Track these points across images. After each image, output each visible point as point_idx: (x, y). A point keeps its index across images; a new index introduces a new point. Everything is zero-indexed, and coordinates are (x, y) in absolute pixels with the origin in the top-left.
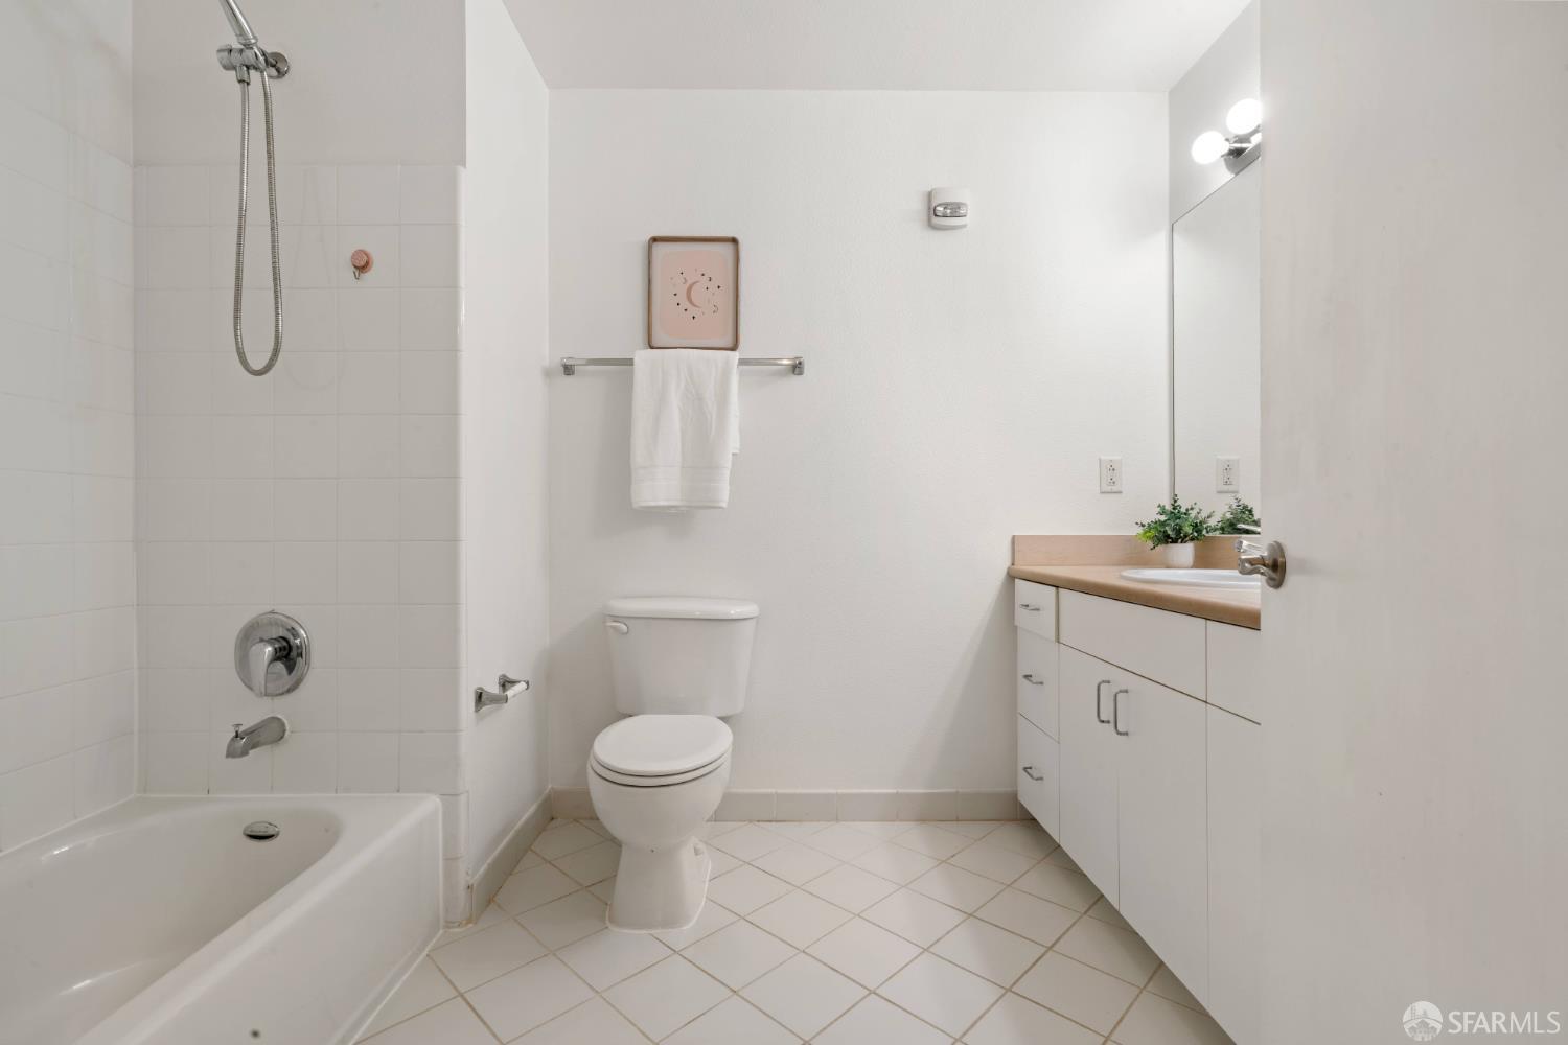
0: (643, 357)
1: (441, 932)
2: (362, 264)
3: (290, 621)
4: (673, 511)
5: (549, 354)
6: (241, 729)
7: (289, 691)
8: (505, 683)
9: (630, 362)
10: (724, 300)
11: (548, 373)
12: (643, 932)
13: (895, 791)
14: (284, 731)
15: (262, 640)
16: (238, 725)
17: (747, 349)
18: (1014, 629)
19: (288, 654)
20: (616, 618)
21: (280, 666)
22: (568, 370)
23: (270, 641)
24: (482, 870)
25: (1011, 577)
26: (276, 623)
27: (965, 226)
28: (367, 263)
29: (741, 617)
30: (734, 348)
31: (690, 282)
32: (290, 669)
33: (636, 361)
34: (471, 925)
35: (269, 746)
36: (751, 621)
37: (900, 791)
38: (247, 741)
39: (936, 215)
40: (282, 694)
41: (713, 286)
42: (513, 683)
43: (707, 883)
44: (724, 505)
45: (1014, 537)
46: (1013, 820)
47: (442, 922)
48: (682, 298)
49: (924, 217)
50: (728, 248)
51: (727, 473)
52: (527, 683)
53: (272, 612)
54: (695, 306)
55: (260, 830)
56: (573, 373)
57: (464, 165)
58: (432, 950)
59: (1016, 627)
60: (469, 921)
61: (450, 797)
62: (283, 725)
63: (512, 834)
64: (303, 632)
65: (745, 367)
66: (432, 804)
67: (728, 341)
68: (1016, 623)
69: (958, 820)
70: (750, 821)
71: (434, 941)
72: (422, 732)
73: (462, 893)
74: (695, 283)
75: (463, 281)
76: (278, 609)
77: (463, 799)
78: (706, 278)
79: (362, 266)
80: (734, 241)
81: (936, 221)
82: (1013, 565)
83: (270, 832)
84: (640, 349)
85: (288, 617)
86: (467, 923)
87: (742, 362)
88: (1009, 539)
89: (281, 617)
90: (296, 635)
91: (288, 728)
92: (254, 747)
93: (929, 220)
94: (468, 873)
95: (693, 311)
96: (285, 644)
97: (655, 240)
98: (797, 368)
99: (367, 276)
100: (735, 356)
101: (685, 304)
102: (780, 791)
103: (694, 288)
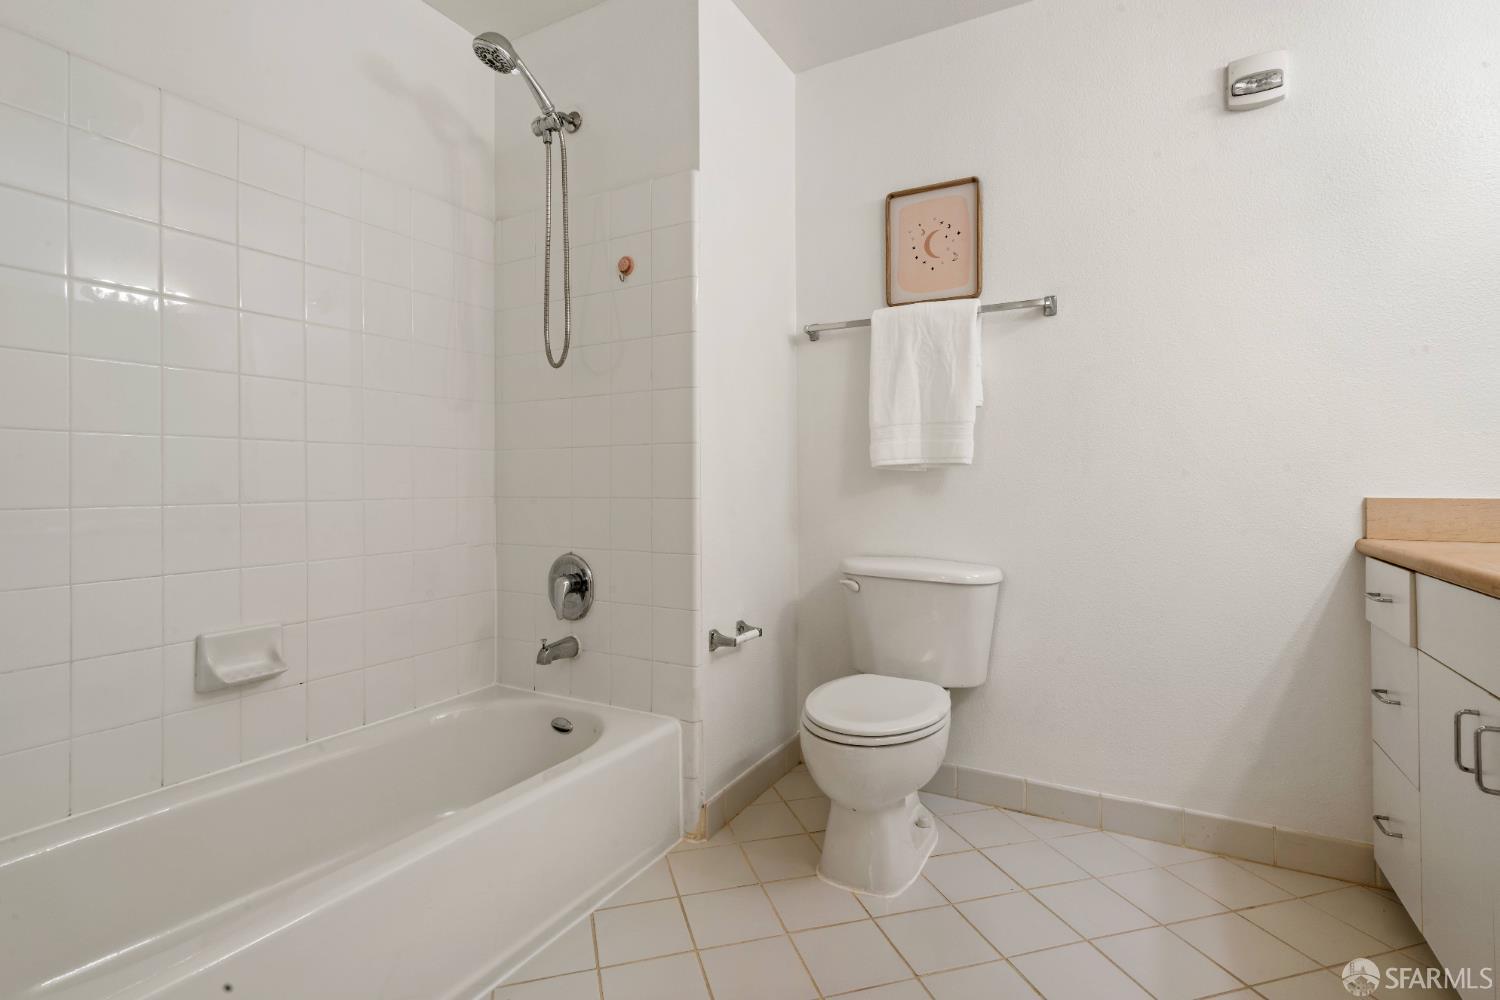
0: (881, 316)
1: (681, 840)
2: (626, 268)
3: (581, 562)
4: (916, 469)
5: (795, 324)
6: (546, 645)
7: (582, 616)
8: (742, 628)
9: (867, 323)
10: (964, 246)
11: (795, 341)
12: (848, 889)
13: (1180, 808)
14: (577, 649)
15: (564, 575)
16: (544, 640)
17: (989, 296)
18: (1367, 626)
19: (580, 586)
20: (850, 576)
21: (576, 597)
22: (813, 336)
23: (570, 577)
24: (718, 794)
25: (1361, 554)
26: (573, 563)
27: (1281, 98)
28: (629, 268)
29: (983, 583)
30: (975, 296)
31: (928, 233)
32: (583, 597)
33: (873, 322)
34: (704, 840)
35: (568, 659)
36: (994, 586)
37: (1189, 810)
38: (550, 653)
39: (1234, 95)
40: (577, 619)
41: (952, 232)
42: (750, 629)
43: (926, 859)
44: (969, 461)
45: (1365, 501)
46: (1363, 885)
47: (682, 833)
48: (921, 251)
49: (1219, 101)
50: (970, 187)
51: (971, 426)
52: (761, 631)
53: (571, 554)
54: (933, 256)
55: (561, 724)
56: (818, 339)
57: (698, 168)
58: (670, 853)
59: (1368, 624)
60: (703, 836)
61: (688, 722)
62: (577, 644)
63: (752, 767)
64: (589, 572)
65: (988, 314)
66: (671, 727)
67: (970, 289)
68: (1369, 617)
69: (1275, 865)
70: (996, 807)
71: (673, 846)
72: (667, 663)
73: (697, 810)
74: (933, 233)
75: (697, 271)
76: (574, 551)
77: (697, 726)
78: (945, 225)
79: (626, 269)
80: (974, 180)
81: (1234, 102)
82: (1365, 538)
83: (566, 728)
84: (879, 308)
85: (581, 559)
86: (702, 838)
87: (985, 309)
88: (1359, 503)
89: (578, 559)
90: (585, 574)
91: (580, 646)
92: (555, 658)
93: (1226, 102)
94: (702, 794)
95: (931, 262)
96: (579, 580)
97: (892, 196)
98: (1049, 310)
99: (631, 277)
100: (977, 303)
101: (923, 256)
102: (1031, 779)
103: (933, 237)
